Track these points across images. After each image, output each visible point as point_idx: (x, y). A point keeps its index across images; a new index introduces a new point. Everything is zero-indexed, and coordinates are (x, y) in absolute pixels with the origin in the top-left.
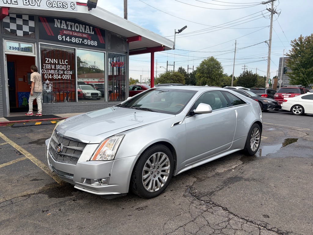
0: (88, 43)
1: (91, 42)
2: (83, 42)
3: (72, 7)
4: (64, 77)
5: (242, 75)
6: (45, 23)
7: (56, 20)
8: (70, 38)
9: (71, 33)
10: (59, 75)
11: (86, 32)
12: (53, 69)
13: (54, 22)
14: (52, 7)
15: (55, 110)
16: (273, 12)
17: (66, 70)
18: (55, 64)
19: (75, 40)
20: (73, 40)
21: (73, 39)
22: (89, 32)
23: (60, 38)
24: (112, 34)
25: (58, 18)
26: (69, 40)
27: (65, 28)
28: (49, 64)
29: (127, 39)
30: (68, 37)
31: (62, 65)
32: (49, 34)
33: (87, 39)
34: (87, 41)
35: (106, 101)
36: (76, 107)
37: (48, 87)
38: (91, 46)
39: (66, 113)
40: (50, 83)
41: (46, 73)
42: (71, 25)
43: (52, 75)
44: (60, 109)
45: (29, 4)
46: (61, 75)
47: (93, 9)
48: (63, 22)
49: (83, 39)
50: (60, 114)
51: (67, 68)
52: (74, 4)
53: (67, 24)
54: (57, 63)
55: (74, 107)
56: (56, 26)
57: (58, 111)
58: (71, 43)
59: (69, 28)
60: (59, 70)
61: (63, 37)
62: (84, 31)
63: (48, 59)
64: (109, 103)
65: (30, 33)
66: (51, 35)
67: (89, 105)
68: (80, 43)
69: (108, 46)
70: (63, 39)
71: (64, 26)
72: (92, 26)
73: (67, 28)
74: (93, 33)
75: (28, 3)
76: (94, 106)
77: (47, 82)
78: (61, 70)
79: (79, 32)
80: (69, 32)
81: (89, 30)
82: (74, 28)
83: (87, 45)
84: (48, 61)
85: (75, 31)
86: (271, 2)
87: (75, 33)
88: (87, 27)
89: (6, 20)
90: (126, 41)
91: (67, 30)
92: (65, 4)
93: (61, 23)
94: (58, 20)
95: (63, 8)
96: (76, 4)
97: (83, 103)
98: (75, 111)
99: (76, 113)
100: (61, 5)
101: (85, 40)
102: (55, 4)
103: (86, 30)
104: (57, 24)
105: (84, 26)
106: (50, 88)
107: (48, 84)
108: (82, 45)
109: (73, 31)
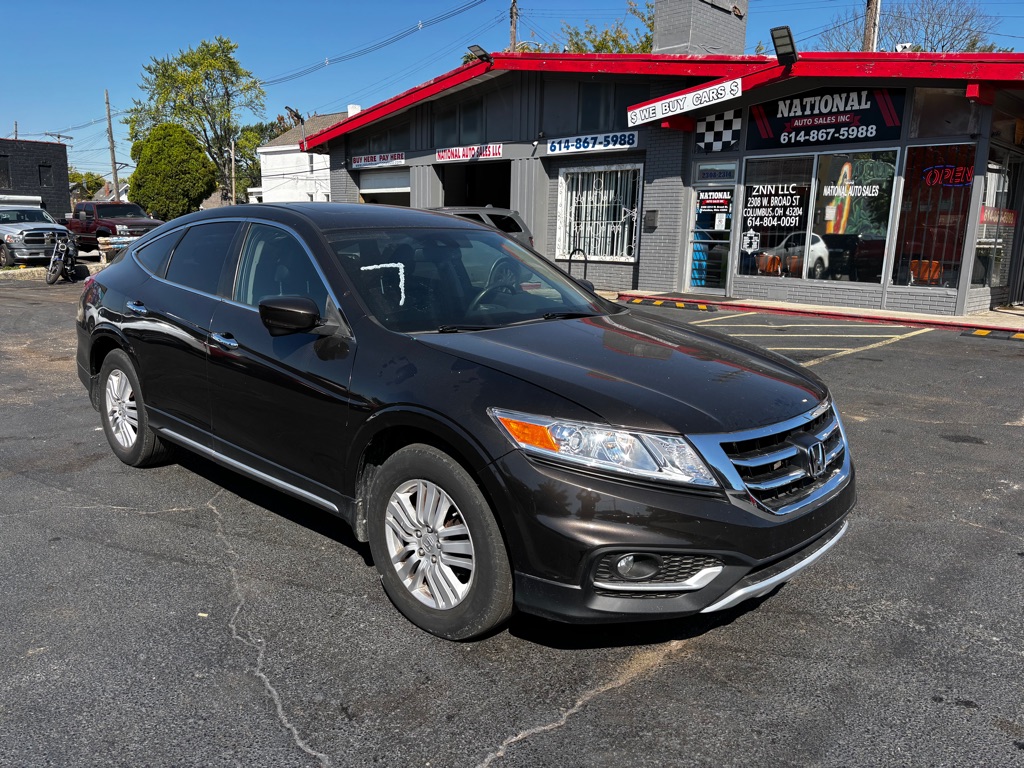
0: (849, 134)
1: (858, 132)
2: (837, 135)
4: (785, 222)
6: (759, 116)
7: (781, 104)
8: (807, 134)
9: (810, 122)
10: (774, 217)
11: (848, 108)
12: (765, 207)
13: (777, 108)
17: (791, 206)
18: (769, 196)
19: (818, 135)
20: (814, 136)
21: (814, 133)
22: (856, 107)
23: (784, 139)
24: (930, 92)
26: (802, 139)
28: (758, 196)
30: (802, 133)
31: (783, 195)
32: (764, 136)
33: (847, 125)
34: (848, 131)
35: (883, 282)
36: (799, 289)
37: (750, 245)
38: (857, 139)
39: (775, 300)
40: (755, 235)
41: (750, 216)
42: (813, 102)
43: (762, 219)
46: (779, 218)
47: (794, 65)
48: (796, 101)
49: (838, 126)
51: (793, 202)
53: (805, 103)
54: (773, 192)
55: (796, 289)
56: (779, 115)
57: (761, 294)
58: (807, 143)
59: (808, 112)
60: (776, 207)
61: (790, 136)
62: (842, 108)
63: (757, 187)
65: (732, 143)
66: (767, 136)
68: (829, 138)
69: (911, 130)
70: (790, 139)
71: (796, 110)
72: (865, 89)
73: (803, 113)
74: (867, 106)
77: (751, 232)
78: (778, 207)
79: (830, 113)
80: (805, 120)
81: (856, 102)
82: (819, 109)
83: (848, 140)
84: (758, 191)
85: (821, 115)
87: (819, 120)
88: (854, 96)
89: (701, 128)
91: (803, 116)
93: (791, 105)
94: (784, 103)
97: (818, 282)
98: (796, 297)
101: (842, 129)
103: (850, 103)
104: (783, 111)
105: (844, 95)
106: (755, 245)
107: (751, 238)
108: (835, 142)
109: (816, 115)
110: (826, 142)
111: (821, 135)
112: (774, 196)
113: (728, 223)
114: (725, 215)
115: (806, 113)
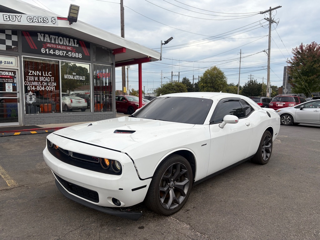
0: (72, 55)
1: (75, 55)
2: (67, 54)
3: (52, 22)
4: (48, 89)
5: (247, 85)
6: (27, 37)
7: (38, 34)
8: (54, 51)
9: (54, 46)
10: (42, 86)
11: (70, 45)
12: (36, 81)
13: (37, 36)
14: (33, 22)
15: (38, 120)
16: (271, 21)
17: (50, 81)
19: (59, 52)
20: (57, 53)
21: (57, 51)
22: (73, 45)
23: (43, 51)
24: (97, 46)
25: (41, 33)
26: (52, 53)
27: (49, 41)
28: (32, 76)
29: (113, 51)
30: (52, 50)
31: (46, 77)
32: (32, 47)
33: (71, 51)
34: (71, 54)
35: (92, 111)
36: (60, 118)
37: (31, 99)
38: (75, 58)
39: (50, 124)
40: (33, 95)
41: (29, 85)
42: (55, 38)
43: (36, 87)
44: (44, 120)
45: (10, 20)
46: (45, 87)
47: (74, 23)
48: (47, 35)
49: (67, 51)
50: (44, 124)
51: (51, 80)
52: (54, 19)
53: (51, 37)
54: (40, 75)
55: (59, 118)
56: (39, 40)
57: (42, 122)
58: (54, 55)
59: (53, 42)
60: (43, 81)
61: (46, 50)
62: (68, 44)
63: (31, 71)
64: (94, 114)
65: (13, 47)
66: (34, 48)
67: (74, 116)
68: (64, 55)
69: (93, 58)
70: (46, 52)
71: (47, 39)
72: (76, 39)
73: (51, 42)
74: (78, 46)
75: (8, 19)
76: (79, 117)
77: (31, 93)
79: (63, 45)
80: (52, 45)
81: (73, 43)
82: (58, 42)
83: (72, 57)
84: (32, 73)
85: (59, 44)
86: (269, 12)
87: (58, 46)
88: (72, 40)
90: (111, 52)
91: (51, 43)
92: (46, 19)
93: (44, 36)
94: (41, 34)
95: (44, 22)
96: (56, 18)
97: (67, 114)
98: (59, 121)
99: (61, 123)
100: (41, 20)
101: (69, 53)
102: (35, 20)
103: (71, 43)
104: (40, 38)
105: (68, 39)
106: (33, 99)
107: (31, 96)
108: (66, 57)
109: (57, 44)
110: (63, 56)
111: (61, 53)
112: (41, 76)
113: (14, 88)
114: (11, 84)
115: (52, 42)
